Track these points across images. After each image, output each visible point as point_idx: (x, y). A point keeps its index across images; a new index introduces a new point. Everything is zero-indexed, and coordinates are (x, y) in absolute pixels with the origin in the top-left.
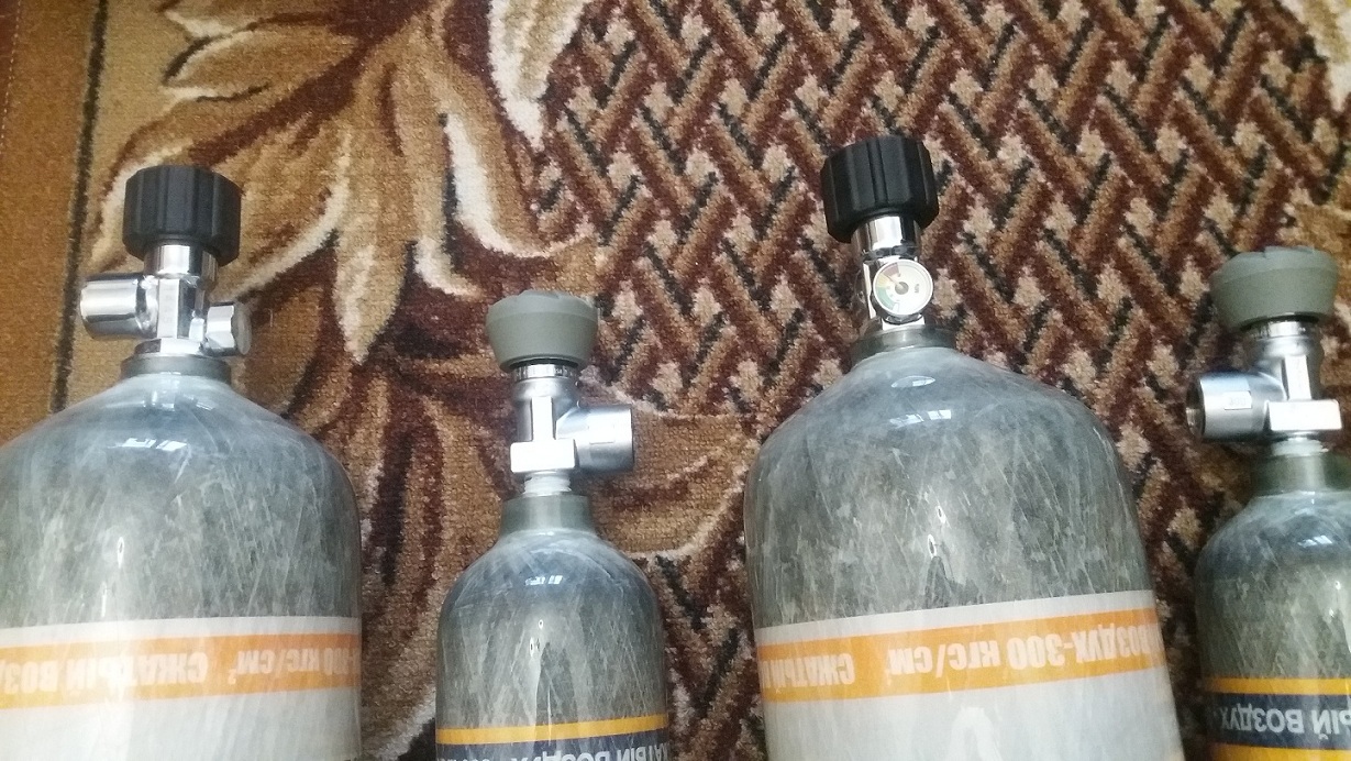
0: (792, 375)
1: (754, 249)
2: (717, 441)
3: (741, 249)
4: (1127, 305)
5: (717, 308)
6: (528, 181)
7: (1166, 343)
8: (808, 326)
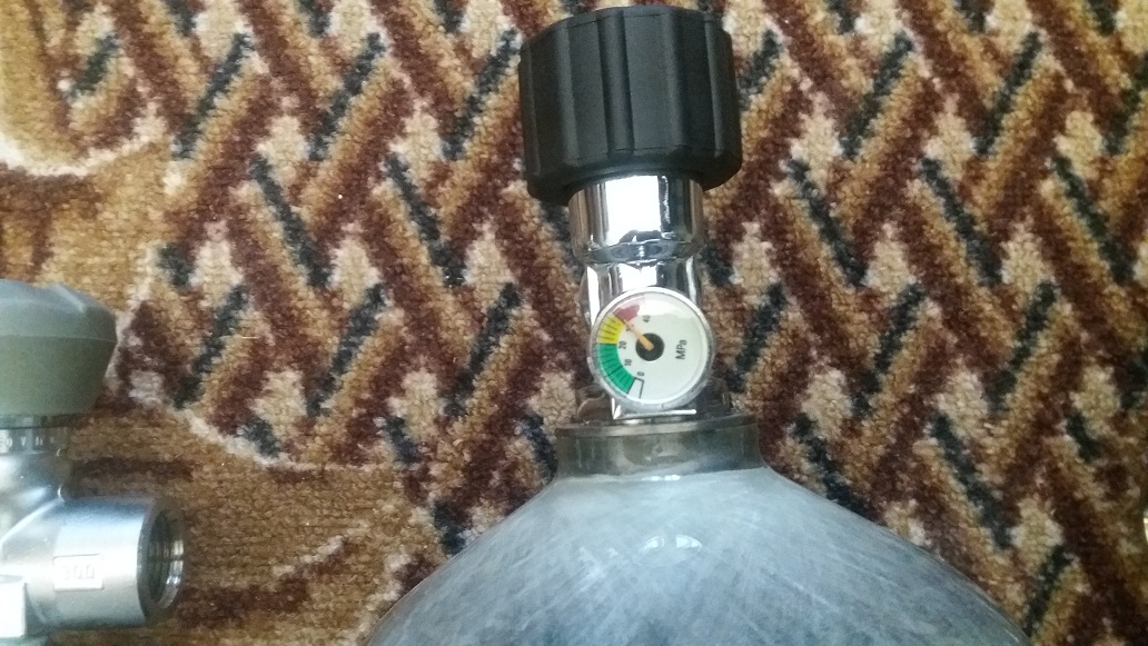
0: (494, 398)
1: (441, 174)
2: (359, 511)
3: (418, 175)
4: (1047, 295)
5: (373, 276)
6: (55, 40)
7: (1103, 362)
8: (525, 313)
